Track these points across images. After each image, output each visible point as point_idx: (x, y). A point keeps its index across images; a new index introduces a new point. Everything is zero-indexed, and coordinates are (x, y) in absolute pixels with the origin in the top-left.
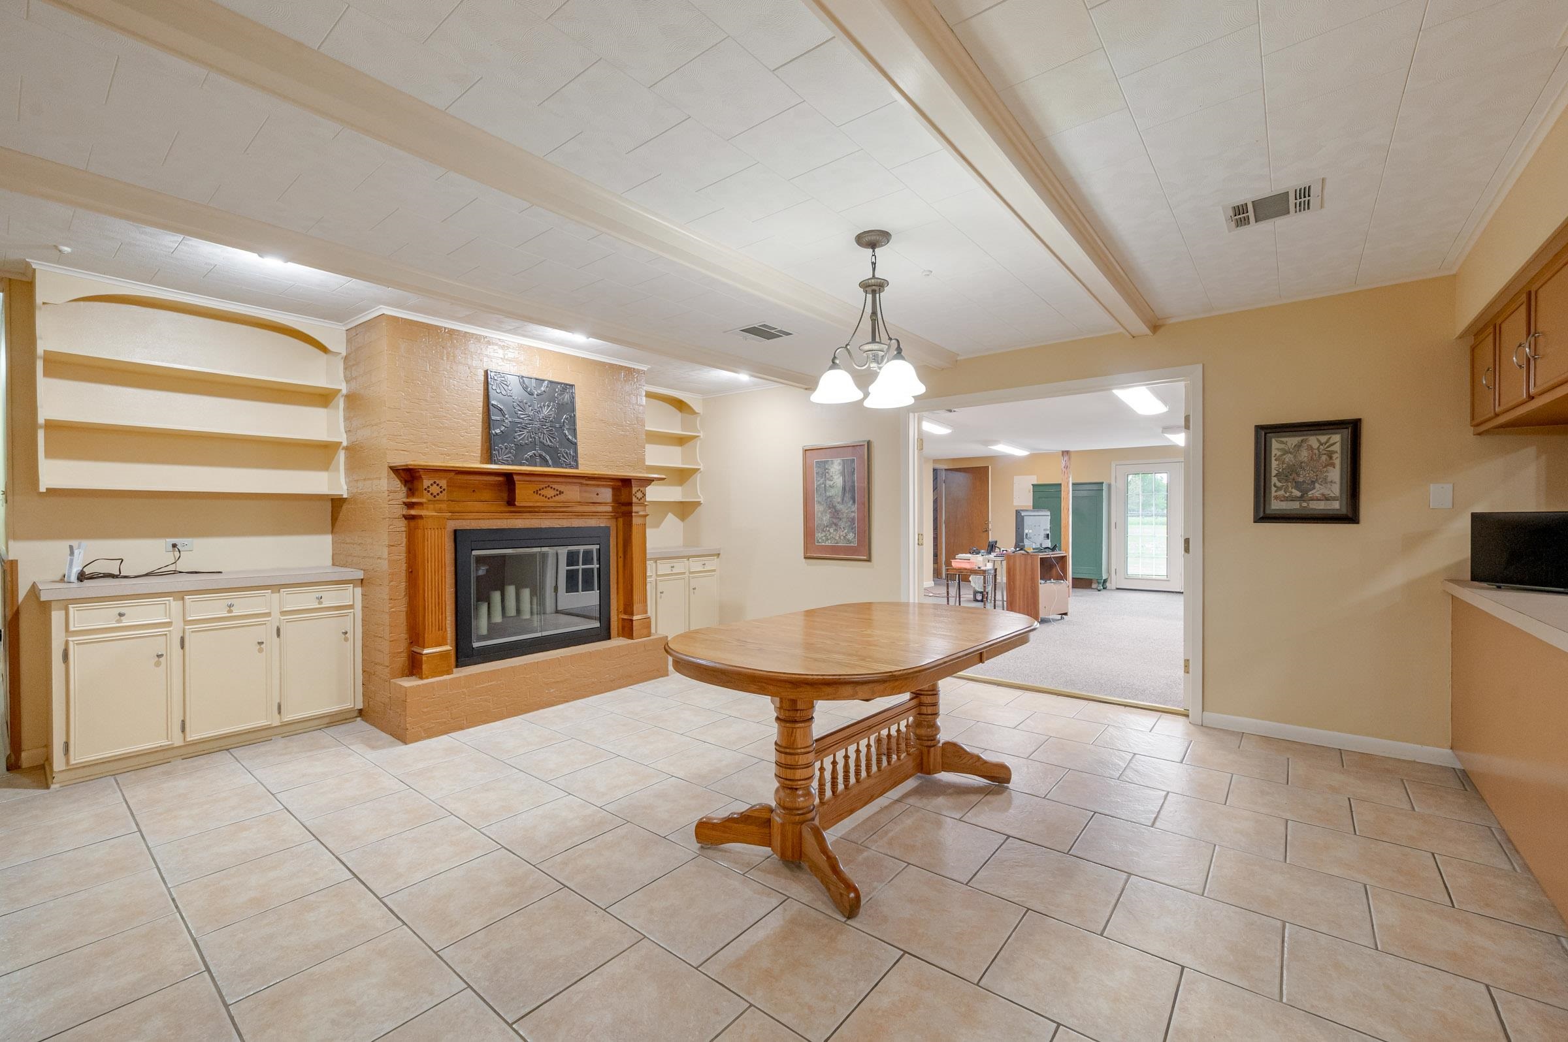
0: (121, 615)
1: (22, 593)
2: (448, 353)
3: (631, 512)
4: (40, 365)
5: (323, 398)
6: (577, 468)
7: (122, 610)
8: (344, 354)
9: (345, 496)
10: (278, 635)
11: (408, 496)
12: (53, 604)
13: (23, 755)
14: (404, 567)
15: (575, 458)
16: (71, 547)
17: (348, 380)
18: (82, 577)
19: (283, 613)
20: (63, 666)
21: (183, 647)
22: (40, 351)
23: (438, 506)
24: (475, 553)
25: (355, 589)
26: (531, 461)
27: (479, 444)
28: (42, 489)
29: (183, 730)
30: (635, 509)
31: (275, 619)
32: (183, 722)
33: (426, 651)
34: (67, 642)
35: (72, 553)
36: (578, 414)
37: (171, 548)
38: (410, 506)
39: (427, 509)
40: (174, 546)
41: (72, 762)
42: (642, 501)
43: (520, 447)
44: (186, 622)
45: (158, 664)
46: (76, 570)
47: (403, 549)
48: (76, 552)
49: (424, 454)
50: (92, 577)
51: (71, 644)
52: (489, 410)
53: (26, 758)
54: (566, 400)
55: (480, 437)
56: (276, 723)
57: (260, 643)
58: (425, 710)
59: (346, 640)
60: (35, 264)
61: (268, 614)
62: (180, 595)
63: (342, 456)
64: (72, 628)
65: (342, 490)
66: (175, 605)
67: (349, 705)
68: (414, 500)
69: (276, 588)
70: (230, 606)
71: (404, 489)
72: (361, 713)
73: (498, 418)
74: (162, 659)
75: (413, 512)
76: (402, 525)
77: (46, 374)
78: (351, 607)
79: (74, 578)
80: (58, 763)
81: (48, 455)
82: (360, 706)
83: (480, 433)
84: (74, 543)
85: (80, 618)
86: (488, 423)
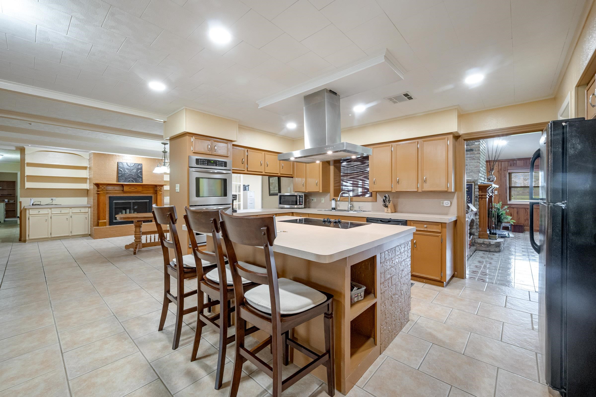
0: (39, 212)
1: (22, 208)
2: (108, 159)
3: (157, 193)
4: (26, 165)
5: (85, 168)
6: (142, 183)
7: (39, 211)
8: (89, 159)
9: (88, 189)
10: (71, 217)
11: (97, 189)
12: (27, 209)
13: (22, 238)
14: (97, 204)
15: (142, 180)
16: (31, 199)
17: (89, 164)
18: (33, 205)
19: (72, 213)
20: (28, 220)
21: (51, 218)
22: (26, 163)
23: (103, 191)
24: (114, 201)
25: (89, 209)
26: (129, 181)
27: (116, 178)
28: (26, 188)
29: (51, 235)
30: (158, 192)
31: (71, 214)
32: (51, 233)
33: (100, 221)
34: (29, 216)
35: (31, 200)
36: (143, 170)
37: (51, 200)
38: (98, 191)
39: (101, 192)
40: (52, 199)
41: (30, 238)
42: (160, 190)
43: (126, 178)
44: (52, 214)
45: (46, 221)
46: (32, 203)
47: (96, 200)
48: (32, 200)
49: (102, 180)
50: (35, 205)
51: (30, 217)
52: (118, 171)
53: (22, 239)
54: (139, 167)
55: (116, 177)
56: (70, 235)
57: (67, 219)
58: (99, 233)
59: (86, 219)
60: (25, 147)
61: (69, 213)
62: (51, 208)
63: (88, 180)
64: (30, 214)
65: (88, 188)
66: (49, 210)
67: (87, 233)
68: (99, 190)
69: (71, 208)
70: (61, 211)
71: (97, 188)
72: (90, 235)
73: (121, 172)
74: (47, 221)
75: (99, 193)
76: (96, 195)
77: (27, 166)
78: (88, 212)
79: (31, 205)
80: (27, 238)
81: (27, 181)
82: (89, 233)
83: (116, 176)
84: (32, 198)
85: (32, 212)
86: (118, 173)
